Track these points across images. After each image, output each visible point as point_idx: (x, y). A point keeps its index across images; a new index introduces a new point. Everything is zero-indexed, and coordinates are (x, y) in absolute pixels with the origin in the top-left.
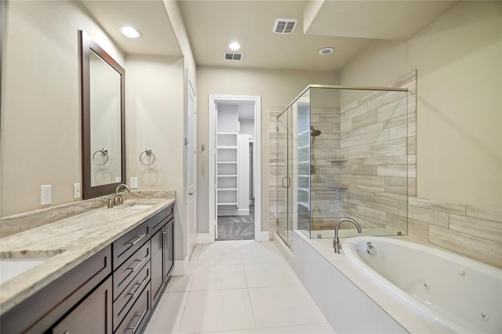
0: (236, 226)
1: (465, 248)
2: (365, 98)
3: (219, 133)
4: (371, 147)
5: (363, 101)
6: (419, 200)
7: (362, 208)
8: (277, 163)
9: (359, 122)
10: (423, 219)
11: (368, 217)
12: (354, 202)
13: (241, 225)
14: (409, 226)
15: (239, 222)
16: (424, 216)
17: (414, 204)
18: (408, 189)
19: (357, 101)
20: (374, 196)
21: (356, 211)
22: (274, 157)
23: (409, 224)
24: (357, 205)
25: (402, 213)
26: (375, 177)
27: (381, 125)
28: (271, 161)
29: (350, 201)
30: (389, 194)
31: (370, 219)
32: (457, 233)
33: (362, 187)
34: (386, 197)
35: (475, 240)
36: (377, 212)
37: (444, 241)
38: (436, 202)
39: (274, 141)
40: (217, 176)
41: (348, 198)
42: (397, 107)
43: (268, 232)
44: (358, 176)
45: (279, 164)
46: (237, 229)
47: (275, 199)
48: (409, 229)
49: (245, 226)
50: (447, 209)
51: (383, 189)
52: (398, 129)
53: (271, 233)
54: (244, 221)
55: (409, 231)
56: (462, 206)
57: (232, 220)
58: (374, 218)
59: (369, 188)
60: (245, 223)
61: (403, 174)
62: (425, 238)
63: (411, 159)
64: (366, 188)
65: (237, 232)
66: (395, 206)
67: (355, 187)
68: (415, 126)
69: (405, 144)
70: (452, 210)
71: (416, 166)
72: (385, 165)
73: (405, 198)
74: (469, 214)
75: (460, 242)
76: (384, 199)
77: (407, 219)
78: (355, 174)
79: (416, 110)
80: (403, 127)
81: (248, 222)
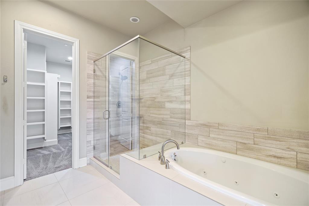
0: (46, 158)
1: (218, 146)
2: (156, 59)
3: (28, 69)
4: (161, 90)
5: (155, 60)
6: (192, 122)
7: (154, 129)
8: (94, 98)
9: (151, 73)
10: (195, 132)
11: (159, 134)
12: (148, 126)
13: (51, 156)
14: (186, 137)
15: (49, 153)
16: (195, 131)
17: (190, 124)
18: (185, 115)
19: (151, 60)
20: (163, 121)
21: (149, 131)
22: (91, 94)
23: (186, 136)
24: (150, 127)
25: (182, 130)
26: (163, 109)
27: (168, 77)
28: (88, 97)
29: (145, 125)
30: (173, 119)
31: (160, 135)
32: (214, 139)
33: (154, 115)
34: (171, 121)
35: (223, 141)
36: (165, 130)
37: (207, 144)
38: (202, 122)
39: (92, 81)
40: (26, 111)
41: (143, 123)
42: (178, 66)
43: (86, 158)
44: (151, 109)
45: (96, 100)
46: (48, 160)
47: (92, 129)
48: (186, 139)
49: (56, 156)
50: (207, 126)
51: (169, 117)
52: (179, 80)
53: (89, 158)
54: (54, 150)
55: (186, 140)
56: (216, 124)
57: (40, 153)
58: (163, 135)
59: (159, 116)
60: (55, 153)
61: (182, 107)
62: (196, 143)
63: (187, 98)
64: (157, 116)
65: (50, 165)
66: (177, 126)
67: (149, 116)
68: (189, 79)
69: (184, 89)
70: (211, 126)
71: (190, 102)
72: (171, 102)
73: (184, 121)
74: (220, 127)
75: (215, 143)
76: (169, 122)
77: (185, 133)
78: (149, 107)
79: (190, 69)
80: (182, 79)
81: (59, 151)
